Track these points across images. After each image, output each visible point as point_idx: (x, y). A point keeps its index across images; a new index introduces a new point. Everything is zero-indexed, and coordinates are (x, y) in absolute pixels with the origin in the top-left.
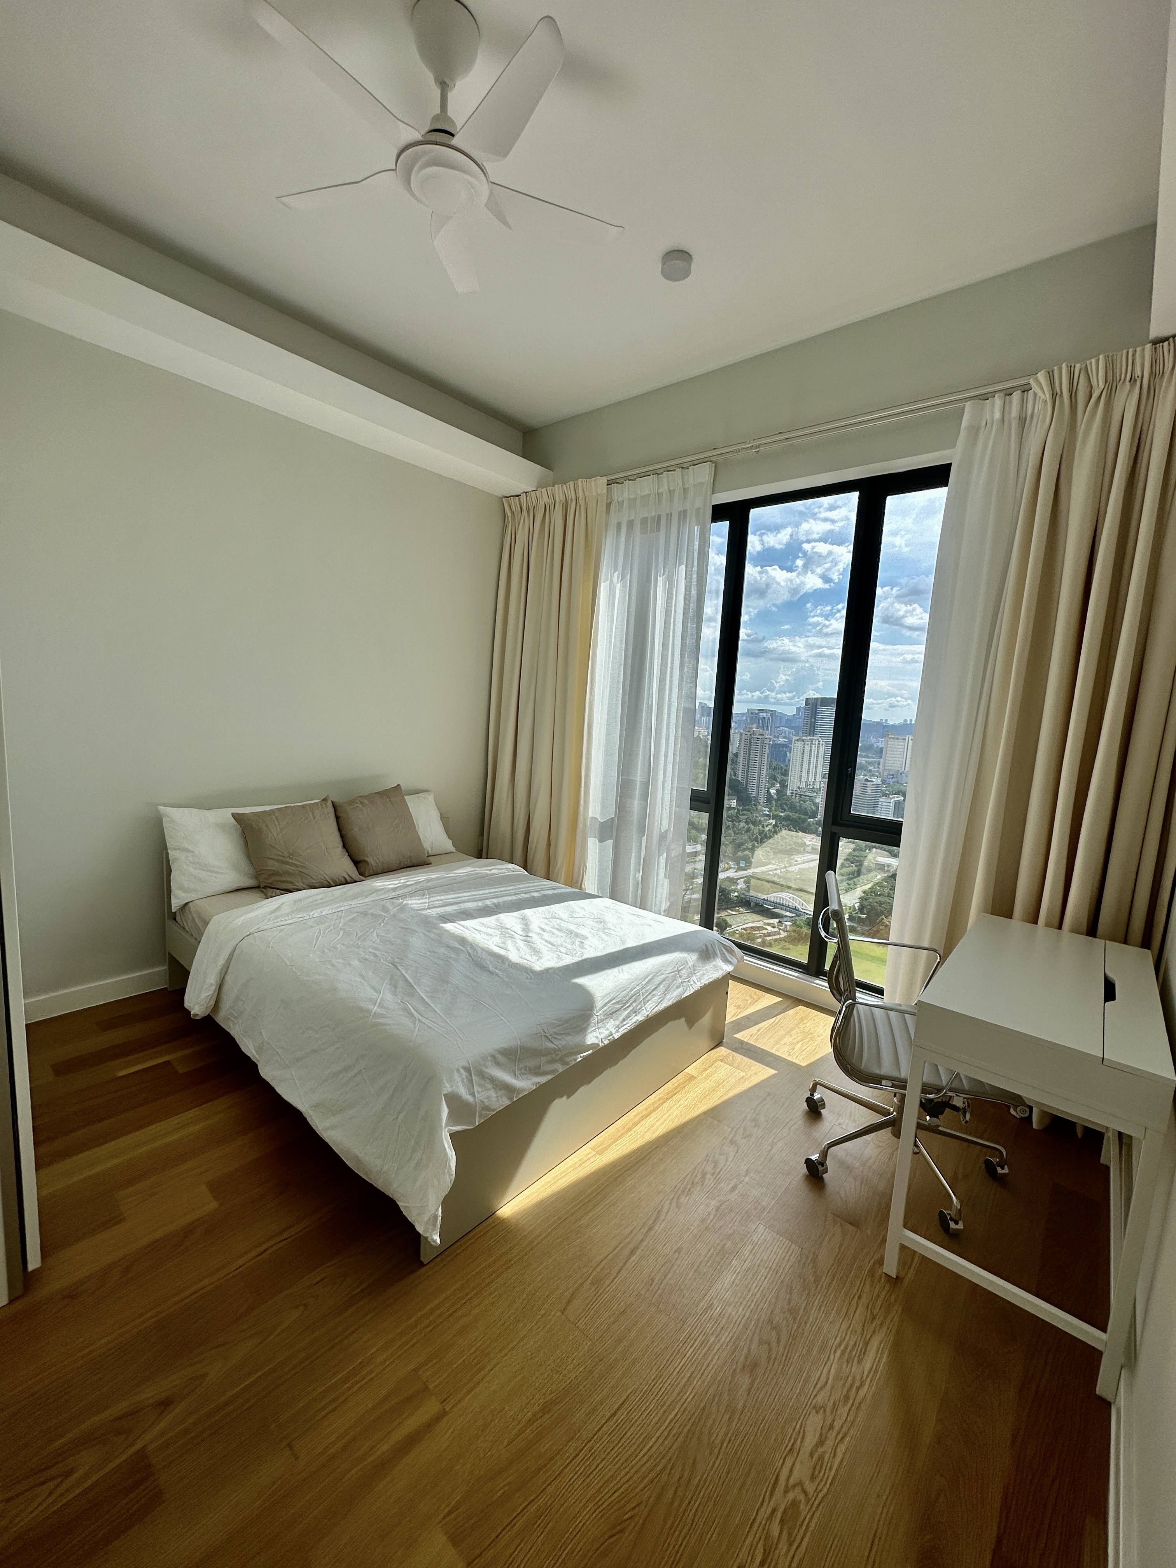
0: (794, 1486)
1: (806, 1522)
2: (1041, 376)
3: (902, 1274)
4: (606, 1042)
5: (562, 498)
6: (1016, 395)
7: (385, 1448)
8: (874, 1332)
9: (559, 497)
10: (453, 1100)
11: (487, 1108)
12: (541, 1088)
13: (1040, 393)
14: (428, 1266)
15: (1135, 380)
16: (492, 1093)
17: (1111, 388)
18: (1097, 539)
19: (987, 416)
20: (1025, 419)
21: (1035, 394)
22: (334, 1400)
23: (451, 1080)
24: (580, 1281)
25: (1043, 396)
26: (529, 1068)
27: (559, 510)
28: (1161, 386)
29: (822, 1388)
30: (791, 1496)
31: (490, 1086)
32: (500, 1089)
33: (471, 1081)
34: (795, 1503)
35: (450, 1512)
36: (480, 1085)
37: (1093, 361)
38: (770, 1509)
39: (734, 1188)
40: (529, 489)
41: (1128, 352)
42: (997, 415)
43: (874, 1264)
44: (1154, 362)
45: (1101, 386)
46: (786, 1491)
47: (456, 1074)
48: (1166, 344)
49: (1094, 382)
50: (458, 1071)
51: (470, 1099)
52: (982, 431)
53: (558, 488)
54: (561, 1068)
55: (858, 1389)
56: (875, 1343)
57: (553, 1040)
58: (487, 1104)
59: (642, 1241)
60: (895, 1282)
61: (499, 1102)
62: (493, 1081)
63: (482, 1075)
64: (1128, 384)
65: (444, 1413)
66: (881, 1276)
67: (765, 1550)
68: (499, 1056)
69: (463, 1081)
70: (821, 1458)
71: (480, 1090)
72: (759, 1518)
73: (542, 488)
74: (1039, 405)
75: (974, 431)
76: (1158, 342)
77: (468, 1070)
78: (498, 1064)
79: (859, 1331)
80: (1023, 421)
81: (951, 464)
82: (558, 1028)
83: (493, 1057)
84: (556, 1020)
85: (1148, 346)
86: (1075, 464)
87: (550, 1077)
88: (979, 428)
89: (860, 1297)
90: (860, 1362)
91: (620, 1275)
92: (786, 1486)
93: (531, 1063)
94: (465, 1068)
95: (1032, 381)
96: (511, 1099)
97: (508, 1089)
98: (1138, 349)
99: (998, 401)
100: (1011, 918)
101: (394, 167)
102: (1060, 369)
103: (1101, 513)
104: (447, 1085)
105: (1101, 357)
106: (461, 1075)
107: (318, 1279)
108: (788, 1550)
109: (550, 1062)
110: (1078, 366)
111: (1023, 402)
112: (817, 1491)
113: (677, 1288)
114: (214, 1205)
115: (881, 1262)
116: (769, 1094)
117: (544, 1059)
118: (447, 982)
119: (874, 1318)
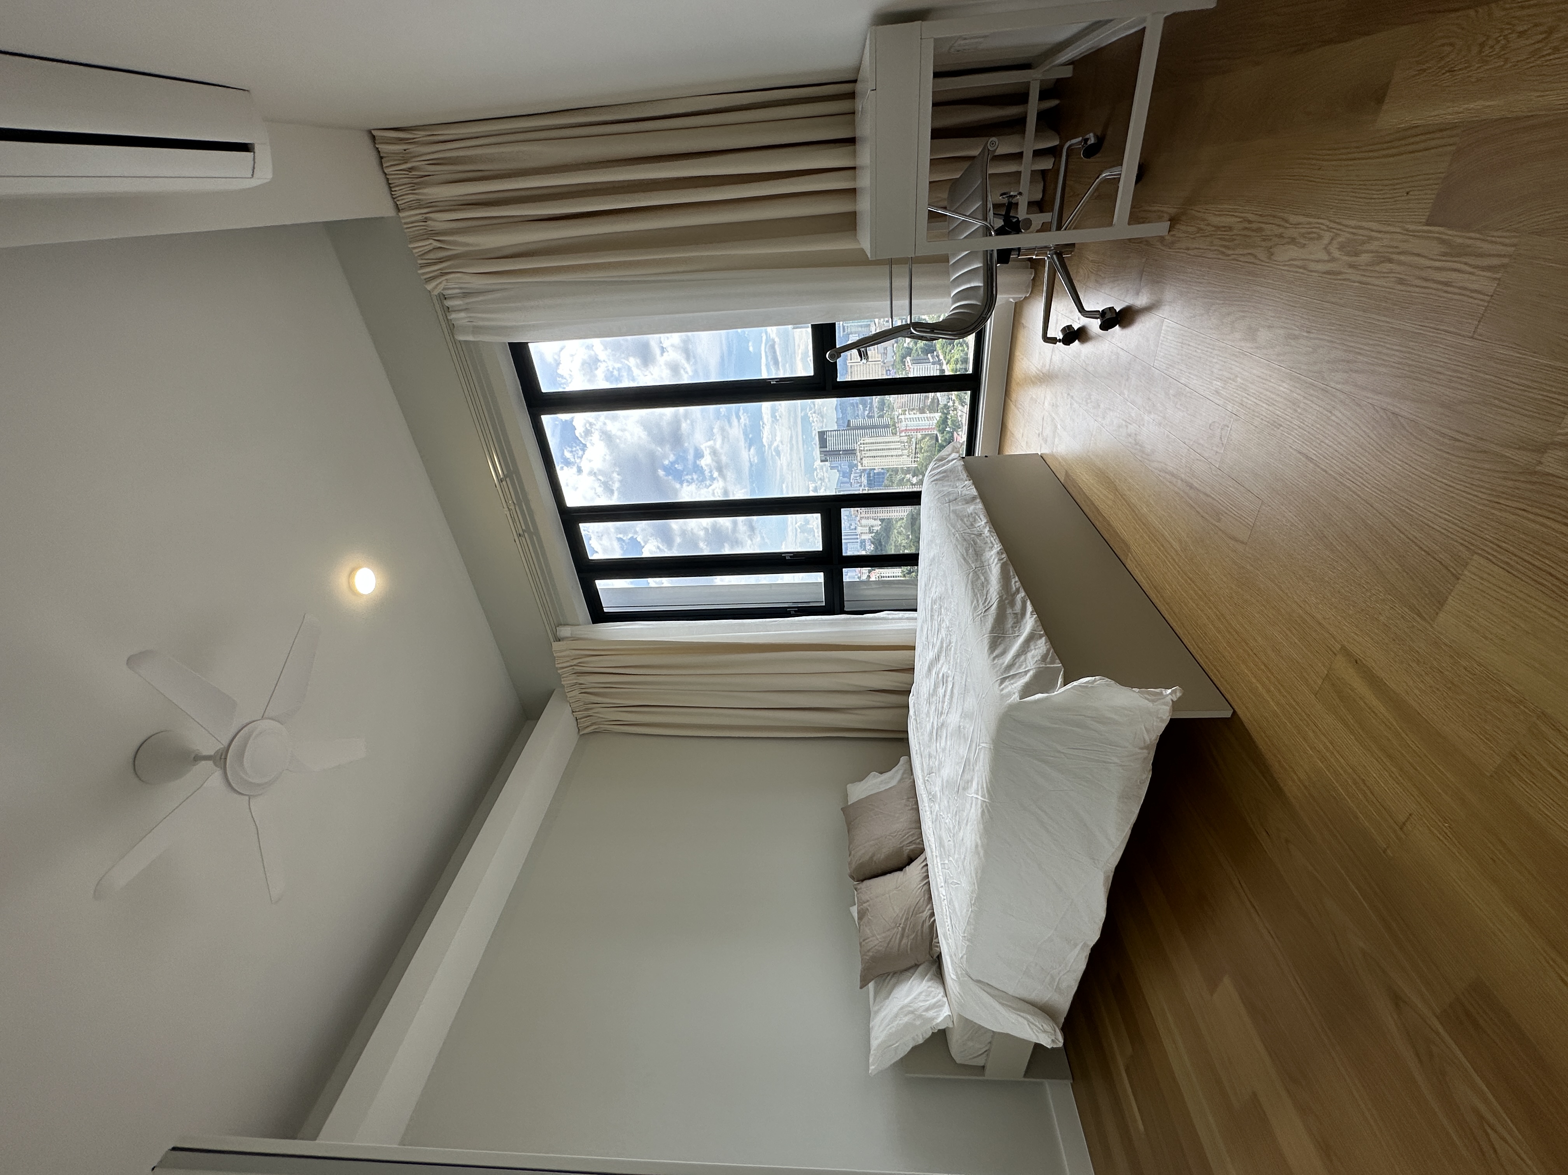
0: (1329, 253)
1: (1354, 231)
2: (429, 287)
3: (1167, 217)
4: (1004, 556)
5: (574, 676)
6: (448, 303)
7: (1382, 709)
8: (1208, 225)
9: (573, 680)
10: (1027, 691)
11: (1044, 658)
12: (1036, 609)
13: (442, 286)
14: (1236, 707)
15: (426, 218)
16: (1029, 655)
17: (432, 234)
18: (540, 218)
19: (464, 322)
20: (464, 293)
21: (444, 289)
22: (1355, 783)
23: (1009, 695)
24: (1220, 533)
25: (444, 283)
26: (1014, 623)
27: (582, 679)
28: (426, 199)
29: (1255, 257)
30: (1336, 254)
31: (1023, 657)
32: (1028, 647)
33: (1014, 676)
34: (1341, 247)
35: (1419, 615)
36: (1020, 666)
37: (414, 251)
38: (1350, 271)
39: (1133, 403)
40: (568, 710)
41: (407, 228)
42: (462, 315)
43: (1164, 245)
44: (411, 208)
45: (431, 241)
46: (1333, 260)
47: (1004, 692)
48: (398, 203)
49: (430, 247)
50: (1003, 689)
51: (1031, 673)
52: (474, 324)
53: (564, 681)
54: (1022, 594)
55: (1250, 222)
56: (1215, 220)
57: (990, 605)
58: (1040, 657)
59: (1182, 480)
60: (1174, 221)
61: (1041, 646)
62: (1018, 656)
63: (1010, 666)
64: (429, 223)
65: (1343, 648)
66: (1173, 235)
67: (1383, 262)
68: (994, 654)
69: (1012, 684)
70: (1303, 235)
71: (1024, 666)
72: (1359, 278)
73: (567, 696)
74: (451, 285)
75: (477, 330)
76: (398, 209)
77: (1003, 680)
78: (1004, 653)
79: (1208, 239)
80: (466, 295)
81: (509, 344)
82: (980, 601)
83: (994, 659)
84: (972, 604)
85: (402, 215)
86: (484, 247)
87: (1029, 603)
88: (474, 327)
89: (1188, 249)
90: (1230, 228)
91: (1209, 493)
92: (1329, 261)
93: (1010, 622)
94: (1001, 683)
95: (436, 292)
96: (1041, 637)
97: (1031, 638)
98: (403, 221)
99: (453, 316)
100: (855, 212)
101: (247, 798)
102: (424, 274)
103: (520, 219)
104: (1012, 699)
105: (411, 246)
106: (1006, 687)
107: (1264, 833)
108: (1377, 239)
109: (1012, 604)
110: (420, 262)
111: (452, 297)
112: (1329, 229)
113: (1210, 431)
114: (1226, 980)
115: (1162, 239)
116: (1068, 394)
117: (1009, 611)
118: (960, 727)
119: (1200, 230)
